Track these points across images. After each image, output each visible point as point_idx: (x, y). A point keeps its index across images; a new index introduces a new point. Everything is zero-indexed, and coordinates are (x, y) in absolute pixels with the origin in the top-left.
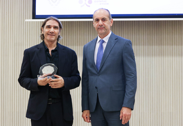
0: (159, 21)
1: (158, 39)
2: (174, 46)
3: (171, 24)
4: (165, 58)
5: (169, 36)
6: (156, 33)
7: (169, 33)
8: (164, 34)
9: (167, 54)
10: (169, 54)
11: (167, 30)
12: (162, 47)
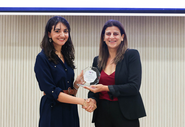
0: (143, 17)
1: (142, 38)
2: (161, 48)
3: (158, 21)
4: (150, 63)
5: (155, 36)
6: (139, 32)
7: (155, 32)
8: (150, 33)
9: (152, 57)
10: (155, 57)
11: (152, 27)
12: (147, 48)
